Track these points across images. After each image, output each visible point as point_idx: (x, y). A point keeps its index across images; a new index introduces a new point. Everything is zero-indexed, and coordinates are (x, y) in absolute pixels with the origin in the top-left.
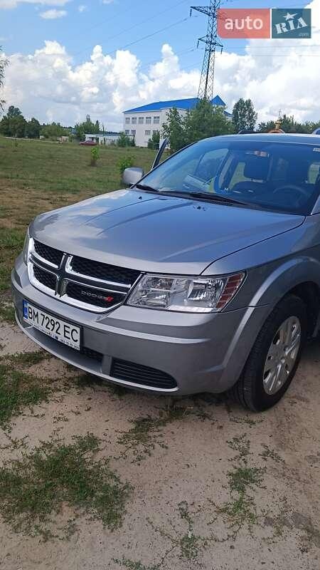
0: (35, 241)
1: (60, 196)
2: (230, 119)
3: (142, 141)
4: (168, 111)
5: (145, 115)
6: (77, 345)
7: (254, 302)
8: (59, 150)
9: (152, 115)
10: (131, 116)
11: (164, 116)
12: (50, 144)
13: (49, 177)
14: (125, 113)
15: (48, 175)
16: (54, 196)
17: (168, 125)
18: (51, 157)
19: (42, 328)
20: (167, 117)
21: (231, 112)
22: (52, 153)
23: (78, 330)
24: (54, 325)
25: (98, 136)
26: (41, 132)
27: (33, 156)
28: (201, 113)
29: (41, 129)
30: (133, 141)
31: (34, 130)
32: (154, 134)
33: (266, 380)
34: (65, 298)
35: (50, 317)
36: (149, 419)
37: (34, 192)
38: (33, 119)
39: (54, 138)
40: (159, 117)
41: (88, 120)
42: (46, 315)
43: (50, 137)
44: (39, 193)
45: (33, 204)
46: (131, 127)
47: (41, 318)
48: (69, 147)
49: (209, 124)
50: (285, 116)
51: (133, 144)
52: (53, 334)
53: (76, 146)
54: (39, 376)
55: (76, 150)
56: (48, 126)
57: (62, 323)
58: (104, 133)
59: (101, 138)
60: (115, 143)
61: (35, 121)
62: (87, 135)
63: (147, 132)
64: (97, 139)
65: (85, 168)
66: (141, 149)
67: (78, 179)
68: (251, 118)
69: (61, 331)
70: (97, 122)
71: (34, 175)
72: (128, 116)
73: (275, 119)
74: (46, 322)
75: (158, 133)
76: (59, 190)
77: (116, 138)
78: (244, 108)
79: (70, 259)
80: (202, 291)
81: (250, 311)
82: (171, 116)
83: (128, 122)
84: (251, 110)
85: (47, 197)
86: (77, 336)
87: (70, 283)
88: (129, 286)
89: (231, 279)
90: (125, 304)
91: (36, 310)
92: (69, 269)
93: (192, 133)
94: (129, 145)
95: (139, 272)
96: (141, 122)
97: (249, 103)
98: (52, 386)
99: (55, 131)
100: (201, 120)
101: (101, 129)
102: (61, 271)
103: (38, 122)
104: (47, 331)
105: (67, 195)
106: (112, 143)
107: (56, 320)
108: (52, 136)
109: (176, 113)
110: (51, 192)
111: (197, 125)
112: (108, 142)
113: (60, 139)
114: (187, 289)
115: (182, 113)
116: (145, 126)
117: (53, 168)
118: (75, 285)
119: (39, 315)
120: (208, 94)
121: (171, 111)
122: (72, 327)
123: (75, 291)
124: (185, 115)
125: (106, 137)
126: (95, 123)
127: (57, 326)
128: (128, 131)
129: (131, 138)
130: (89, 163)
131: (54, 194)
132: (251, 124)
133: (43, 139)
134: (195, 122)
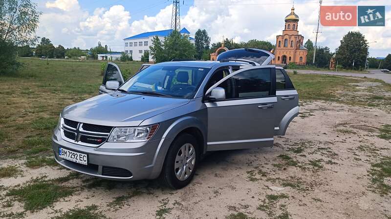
0: (65, 119)
1: (80, 96)
2: (193, 42)
3: (137, 57)
4: (152, 38)
5: (138, 41)
6: (85, 163)
7: (164, 136)
8: (79, 66)
9: (143, 40)
10: (128, 41)
11: (150, 41)
12: (72, 61)
13: (72, 84)
14: (125, 40)
15: (72, 83)
16: (75, 97)
17: (153, 47)
18: (73, 71)
19: (69, 158)
20: (152, 42)
21: (194, 37)
22: (74, 68)
23: (86, 155)
24: (74, 156)
25: (107, 55)
26: (66, 54)
27: (60, 71)
28: (174, 39)
29: (66, 52)
30: (131, 57)
31: (61, 53)
32: (145, 52)
33: (178, 173)
34: (80, 143)
35: (73, 152)
36: (123, 197)
37: (61, 95)
38: (60, 46)
39: (75, 57)
40: (147, 42)
41: (100, 45)
42: (71, 152)
43: (73, 57)
44: (65, 96)
45: (61, 103)
46: (129, 48)
47: (68, 153)
48: (87, 64)
49: (180, 45)
50: (227, 39)
51: (131, 59)
52: (74, 160)
53: (91, 62)
54: (67, 186)
55: (91, 65)
56: (71, 49)
57: (79, 154)
58: (111, 53)
59: (109, 56)
60: (119, 59)
61: (61, 47)
62: (99, 55)
63: (141, 52)
64: (106, 57)
65: (98, 77)
66: (137, 62)
67: (92, 84)
68: (206, 41)
69: (78, 158)
70: (106, 46)
71: (61, 84)
72: (127, 41)
73: (221, 41)
74: (71, 155)
75: (148, 52)
76: (79, 92)
77: (119, 56)
78: (202, 35)
79: (82, 125)
80: (141, 133)
81: (163, 140)
82: (154, 42)
83: (126, 46)
84: (206, 36)
85: (71, 97)
86: (86, 159)
87: (82, 136)
88: (108, 134)
89: (153, 127)
90: (107, 142)
91: (66, 150)
92: (81, 129)
93: (169, 51)
94: (128, 60)
95: (112, 127)
96: (136, 45)
97: (204, 32)
98: (75, 189)
99: (76, 53)
100: (174, 44)
101: (109, 50)
102: (78, 131)
103: (63, 48)
104: (71, 159)
105: (85, 96)
106: (117, 59)
107: (75, 153)
108: (73, 56)
109: (158, 39)
110: (74, 94)
111: (172, 47)
112: (114, 59)
113: (80, 58)
114: (134, 132)
115: (162, 39)
116: (139, 48)
117: (74, 78)
118: (85, 136)
119: (67, 152)
120: (178, 28)
121: (154, 38)
122: (83, 155)
123: (84, 139)
124: (164, 41)
125: (112, 56)
126: (104, 47)
127: (76, 156)
128: (127, 51)
129: (130, 55)
130: (100, 74)
131: (76, 95)
132: (207, 44)
133: (67, 59)
134: (171, 45)
